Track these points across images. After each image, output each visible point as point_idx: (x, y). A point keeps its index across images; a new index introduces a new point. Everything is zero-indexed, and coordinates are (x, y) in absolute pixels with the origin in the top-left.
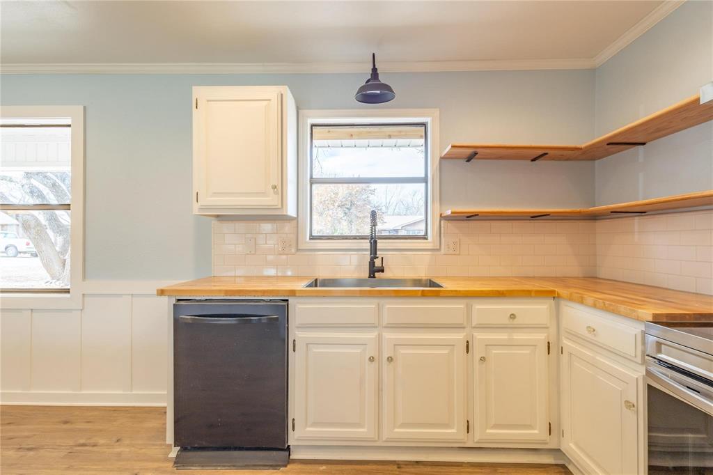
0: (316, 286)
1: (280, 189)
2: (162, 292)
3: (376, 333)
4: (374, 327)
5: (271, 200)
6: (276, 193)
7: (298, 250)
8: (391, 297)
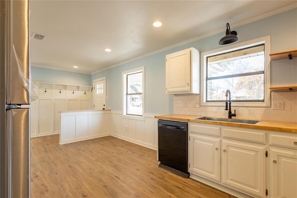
0: (205, 119)
1: (190, 84)
2: (156, 117)
3: (220, 139)
4: (218, 137)
5: (187, 88)
6: (189, 86)
7: (200, 106)
8: (225, 126)
